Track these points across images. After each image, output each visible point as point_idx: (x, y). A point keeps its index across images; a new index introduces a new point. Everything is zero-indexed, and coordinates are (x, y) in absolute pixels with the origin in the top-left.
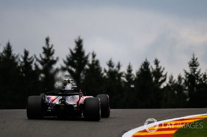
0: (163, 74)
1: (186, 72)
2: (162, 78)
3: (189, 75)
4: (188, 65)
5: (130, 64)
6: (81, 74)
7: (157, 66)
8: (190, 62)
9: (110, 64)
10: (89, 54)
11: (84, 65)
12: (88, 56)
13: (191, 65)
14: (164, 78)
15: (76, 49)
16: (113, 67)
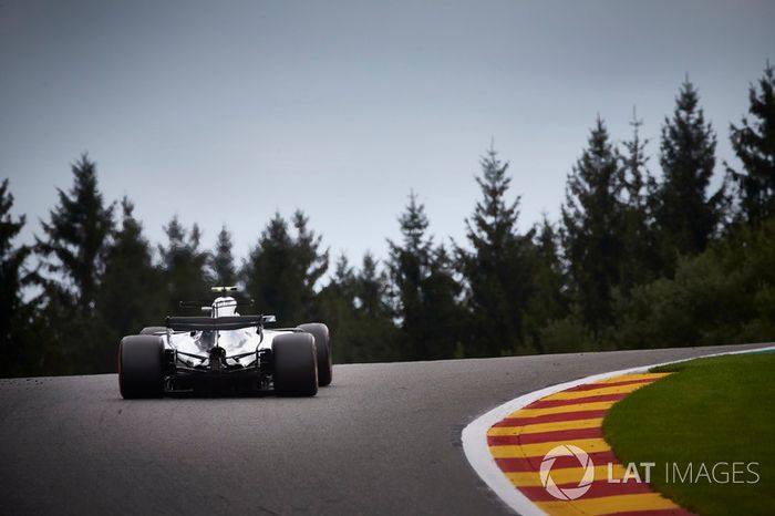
0: (320, 251)
1: (392, 246)
2: (317, 265)
3: (403, 253)
4: (399, 225)
5: (224, 227)
6: (96, 261)
7: (302, 231)
8: (404, 216)
9: (174, 232)
10: (115, 203)
11: (102, 237)
12: (111, 208)
13: (406, 226)
14: (322, 263)
15: (76, 191)
16: (180, 238)
